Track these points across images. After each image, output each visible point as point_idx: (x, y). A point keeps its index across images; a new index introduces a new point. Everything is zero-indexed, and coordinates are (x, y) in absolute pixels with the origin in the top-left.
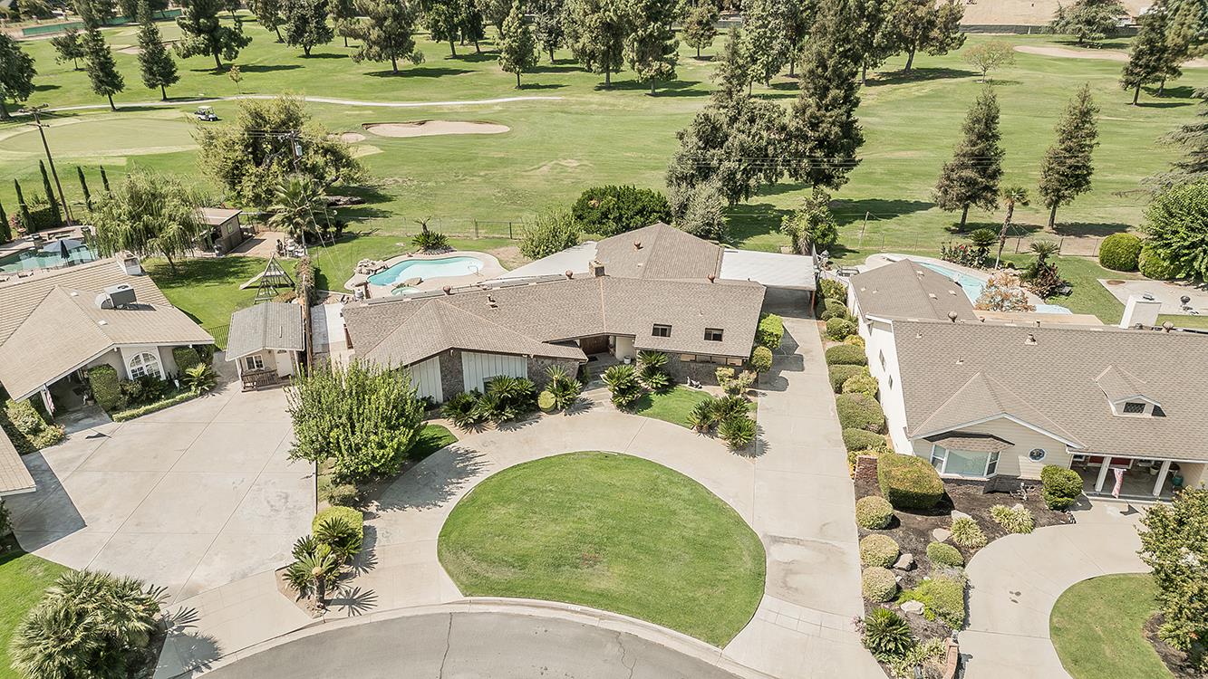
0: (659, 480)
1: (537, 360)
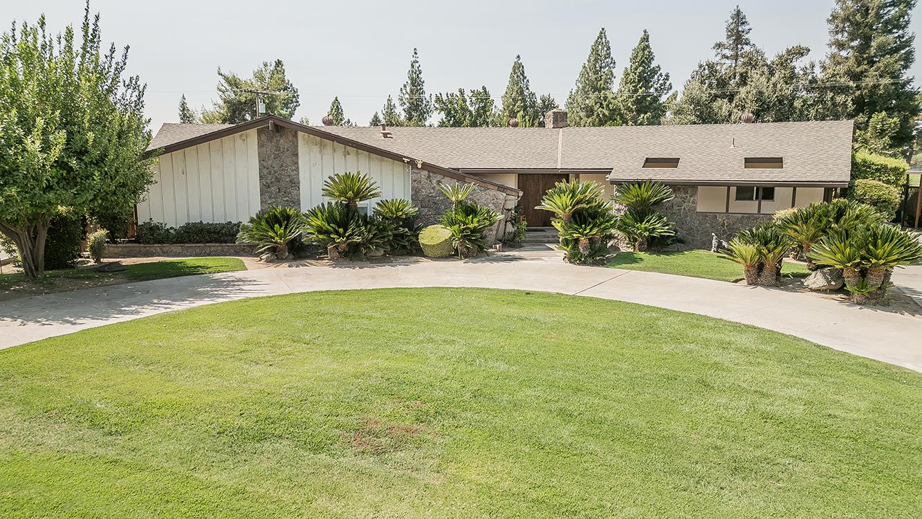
0: (660, 323)
1: (429, 177)
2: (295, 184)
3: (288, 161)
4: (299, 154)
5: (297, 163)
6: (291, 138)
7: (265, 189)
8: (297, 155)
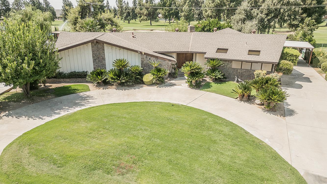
0: (206, 121)
1: (146, 57)
2: (104, 59)
3: (101, 52)
4: (105, 50)
5: (104, 52)
6: (102, 45)
7: (94, 61)
8: (104, 50)
